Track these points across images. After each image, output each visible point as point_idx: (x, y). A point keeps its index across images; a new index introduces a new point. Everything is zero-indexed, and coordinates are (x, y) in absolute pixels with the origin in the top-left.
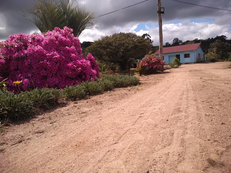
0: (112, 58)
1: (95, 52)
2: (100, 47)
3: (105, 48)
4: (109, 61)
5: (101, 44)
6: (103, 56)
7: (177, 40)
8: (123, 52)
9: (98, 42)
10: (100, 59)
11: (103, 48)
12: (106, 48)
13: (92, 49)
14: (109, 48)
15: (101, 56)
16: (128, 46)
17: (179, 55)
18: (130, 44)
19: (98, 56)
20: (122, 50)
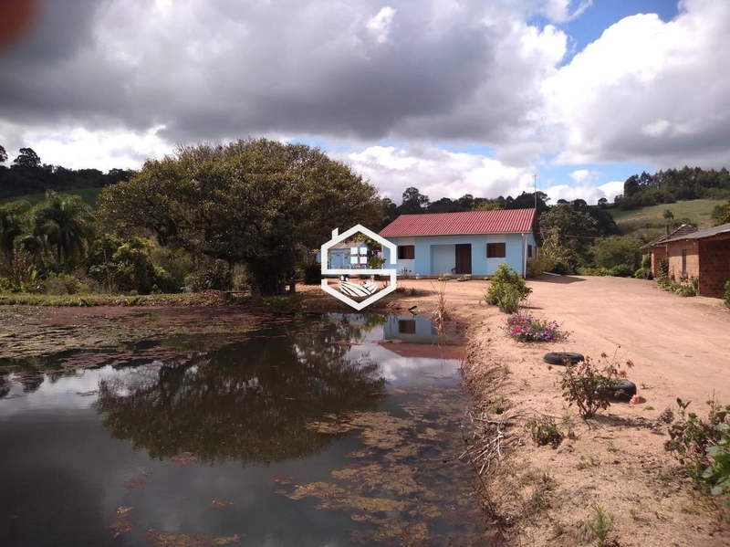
0: (222, 239)
1: (146, 211)
2: (170, 190)
3: (192, 197)
4: (207, 253)
5: (178, 179)
6: (183, 228)
7: (414, 193)
8: (275, 220)
9: (160, 168)
10: (165, 240)
11: (184, 197)
12: (196, 195)
13: (129, 197)
14: (212, 198)
15: (173, 229)
16: (298, 199)
17: (468, 247)
18: (308, 190)
19: (160, 226)
20: (274, 212)
